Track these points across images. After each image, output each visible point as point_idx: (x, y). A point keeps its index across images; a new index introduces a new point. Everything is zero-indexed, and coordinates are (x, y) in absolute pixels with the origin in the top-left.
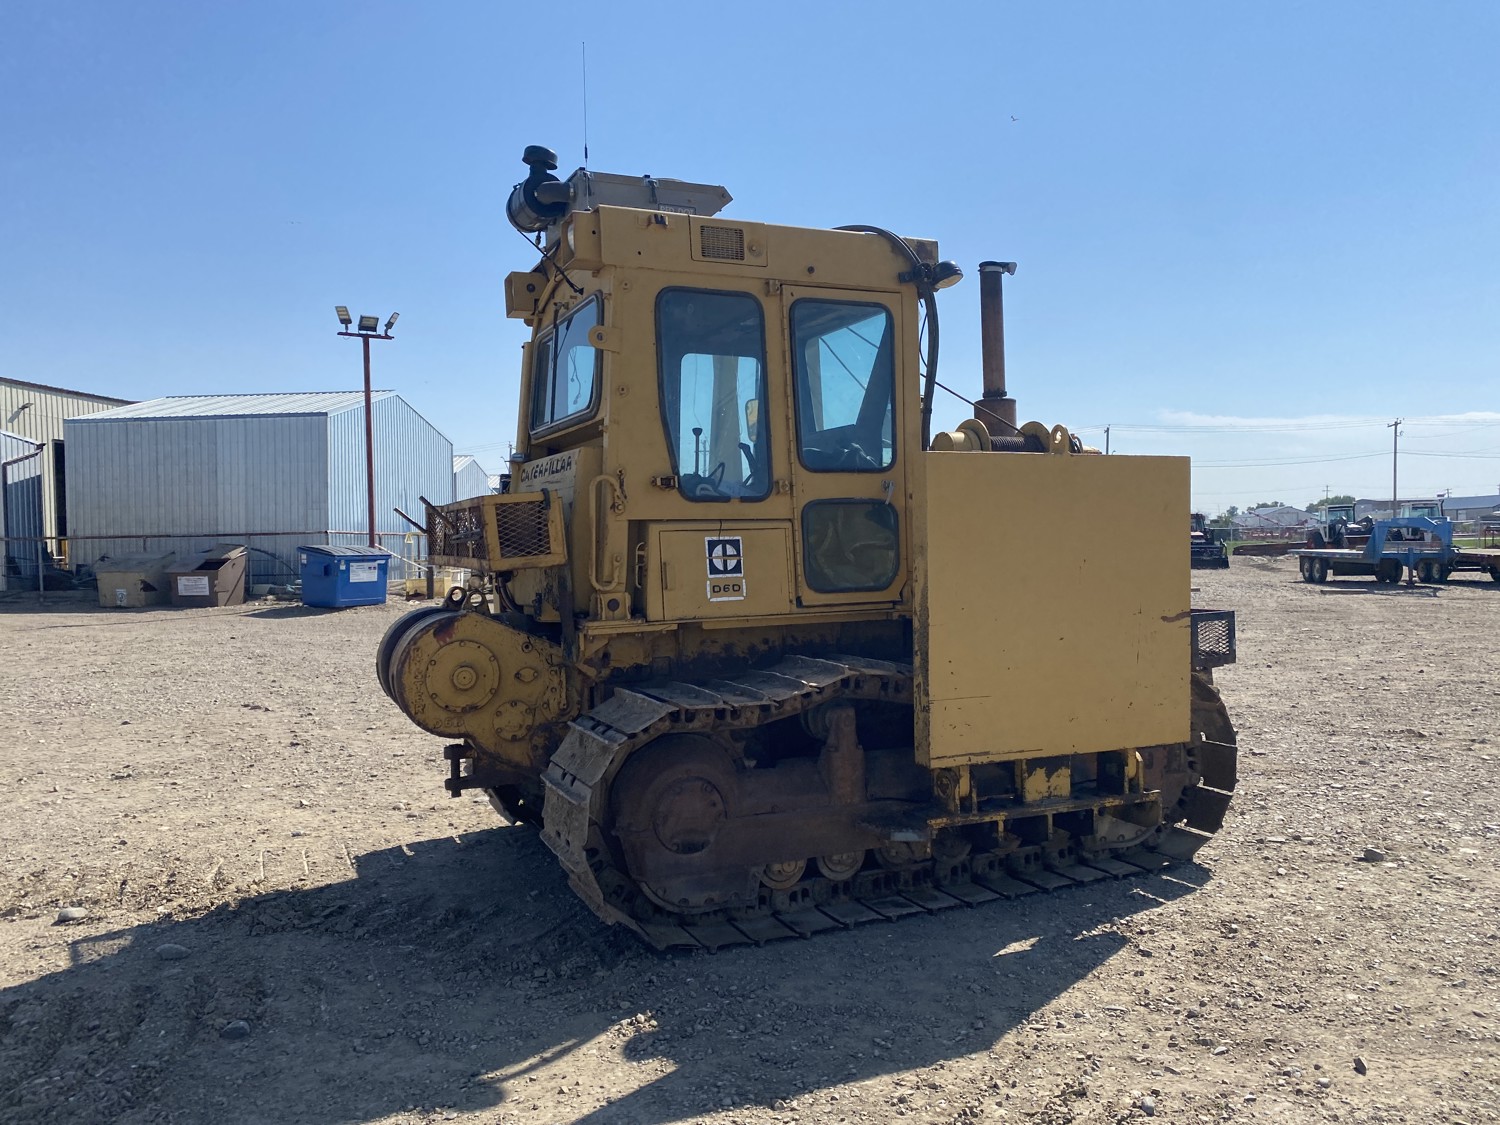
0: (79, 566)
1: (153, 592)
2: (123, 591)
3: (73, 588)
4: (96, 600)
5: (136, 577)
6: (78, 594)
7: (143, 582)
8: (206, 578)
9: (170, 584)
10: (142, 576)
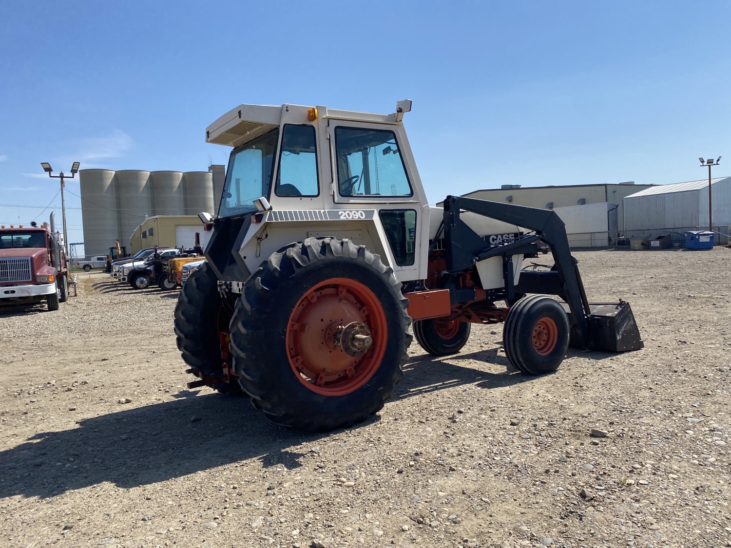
0: (627, 239)
1: (644, 246)
2: (637, 245)
3: (625, 245)
4: (630, 248)
5: (640, 241)
6: (626, 246)
7: (642, 243)
8: (658, 242)
9: (649, 243)
10: (642, 241)
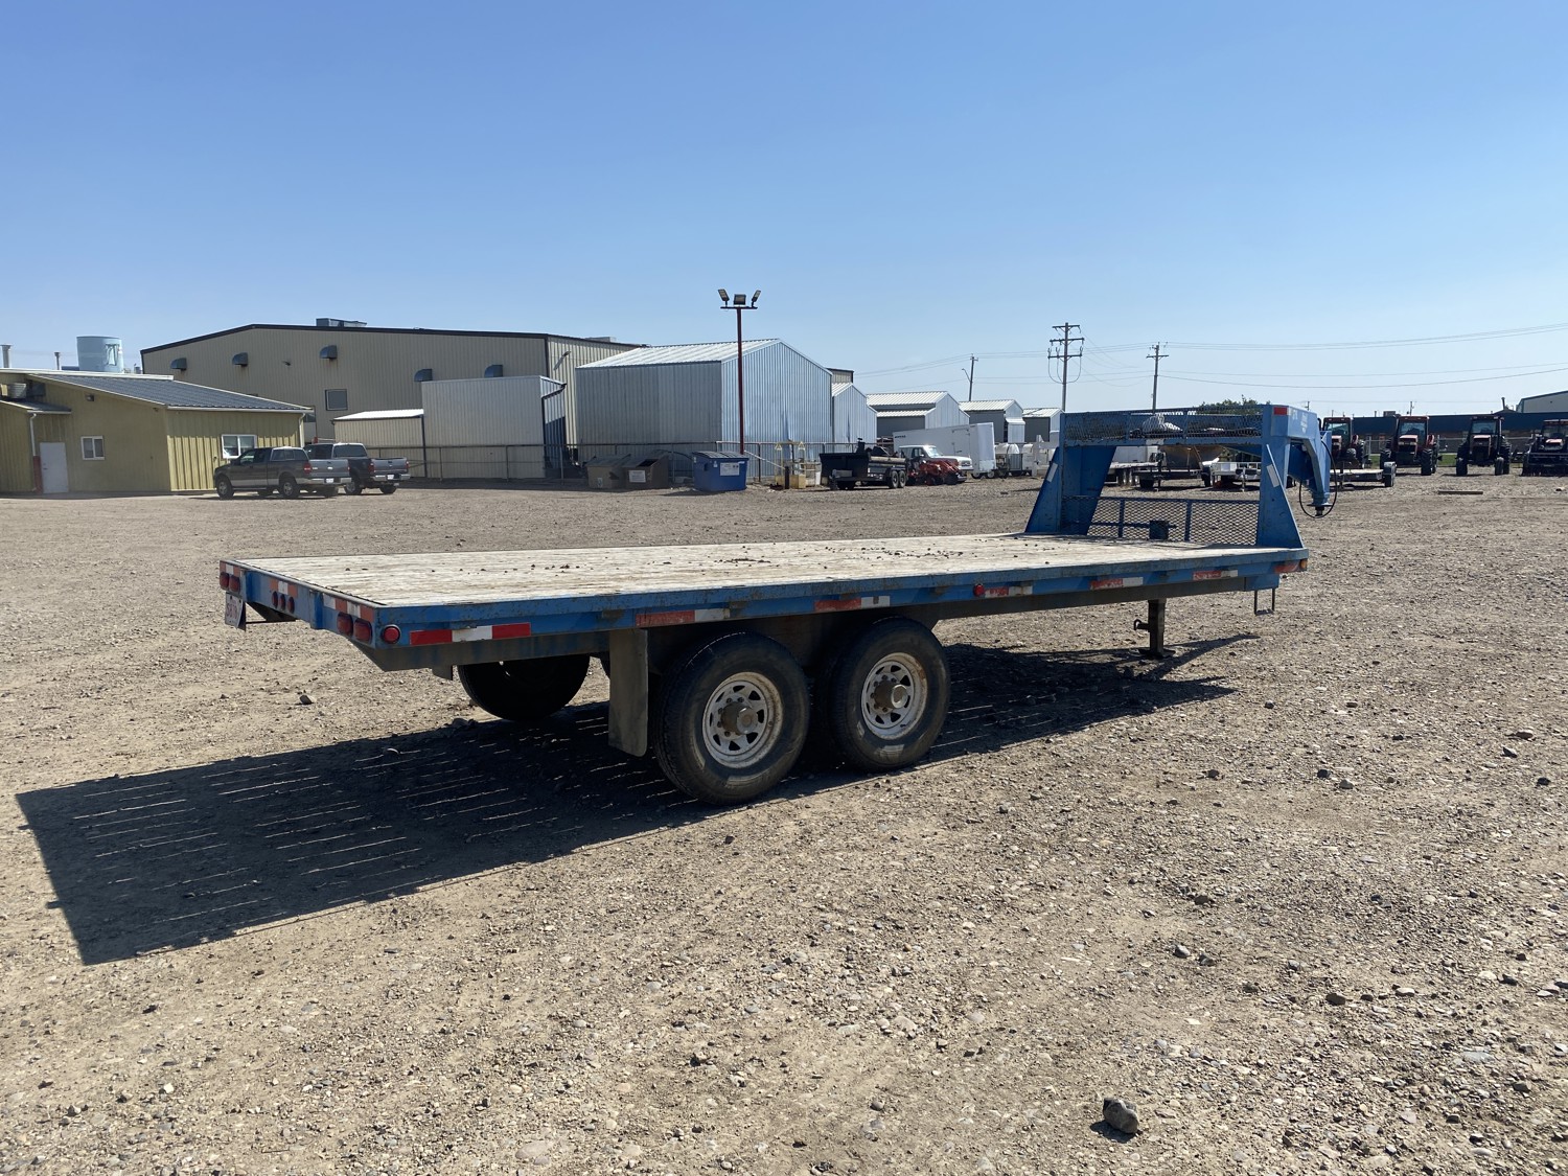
1: (616, 481)
2: (600, 479)
3: (577, 476)
4: (587, 484)
5: (607, 470)
6: (579, 480)
7: (611, 473)
8: (644, 472)
9: (626, 475)
10: (611, 470)
